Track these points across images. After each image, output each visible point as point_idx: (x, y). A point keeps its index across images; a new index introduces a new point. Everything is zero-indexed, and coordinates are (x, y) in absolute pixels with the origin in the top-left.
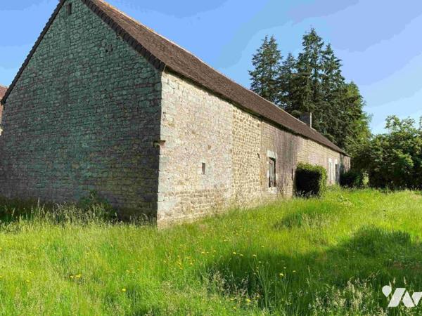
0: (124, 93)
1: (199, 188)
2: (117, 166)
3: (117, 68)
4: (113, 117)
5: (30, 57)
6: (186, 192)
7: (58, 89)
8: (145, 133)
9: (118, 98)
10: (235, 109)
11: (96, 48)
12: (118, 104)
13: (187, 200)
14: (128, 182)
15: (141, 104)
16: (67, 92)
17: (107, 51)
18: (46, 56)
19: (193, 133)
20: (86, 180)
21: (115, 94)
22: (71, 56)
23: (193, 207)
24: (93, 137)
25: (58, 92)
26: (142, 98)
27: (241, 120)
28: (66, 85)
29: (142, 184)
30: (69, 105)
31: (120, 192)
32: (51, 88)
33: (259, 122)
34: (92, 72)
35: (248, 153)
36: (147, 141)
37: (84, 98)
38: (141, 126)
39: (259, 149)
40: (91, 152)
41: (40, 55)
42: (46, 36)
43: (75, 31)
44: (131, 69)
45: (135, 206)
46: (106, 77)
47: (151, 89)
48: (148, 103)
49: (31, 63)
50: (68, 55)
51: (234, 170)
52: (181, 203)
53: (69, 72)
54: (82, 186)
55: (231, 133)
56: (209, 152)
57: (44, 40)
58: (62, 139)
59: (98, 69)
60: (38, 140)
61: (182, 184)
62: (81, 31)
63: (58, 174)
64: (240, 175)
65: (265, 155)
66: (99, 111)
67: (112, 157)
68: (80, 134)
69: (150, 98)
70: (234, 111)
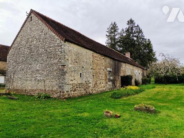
0: (51, 49)
1: (79, 82)
2: (49, 75)
3: (48, 40)
4: (47, 58)
5: (17, 36)
6: (74, 84)
7: (28, 48)
8: (58, 63)
9: (49, 51)
10: (93, 53)
11: (41, 33)
12: (49, 53)
13: (74, 86)
14: (53, 80)
15: (57, 53)
16: (31, 49)
17: (45, 34)
18: (23, 36)
19: (76, 62)
20: (39, 81)
21: (48, 49)
22: (32, 36)
23: (77, 89)
24: (41, 65)
25: (28, 49)
26: (57, 51)
27: (96, 57)
28: (31, 47)
29: (58, 81)
30: (32, 54)
31: (50, 84)
32: (25, 47)
33: (104, 57)
34: (40, 41)
35: (99, 69)
36: (59, 66)
37: (37, 51)
38: (57, 60)
39: (104, 68)
40: (40, 71)
41: (21, 36)
42: (23, 29)
43: (33, 27)
44: (53, 40)
45: (56, 89)
46: (45, 43)
47: (60, 47)
48: (59, 52)
49: (17, 39)
50: (31, 36)
51: (93, 76)
52: (72, 88)
53: (32, 42)
54: (37, 83)
55: (92, 62)
56: (83, 69)
57: (22, 30)
58: (30, 66)
59: (42, 40)
60: (21, 67)
61: (72, 81)
62: (35, 27)
63: (28, 79)
64: (96, 77)
65: (107, 70)
66: (42, 55)
67: (47, 72)
68: (36, 64)
69: (60, 51)
70: (93, 54)
